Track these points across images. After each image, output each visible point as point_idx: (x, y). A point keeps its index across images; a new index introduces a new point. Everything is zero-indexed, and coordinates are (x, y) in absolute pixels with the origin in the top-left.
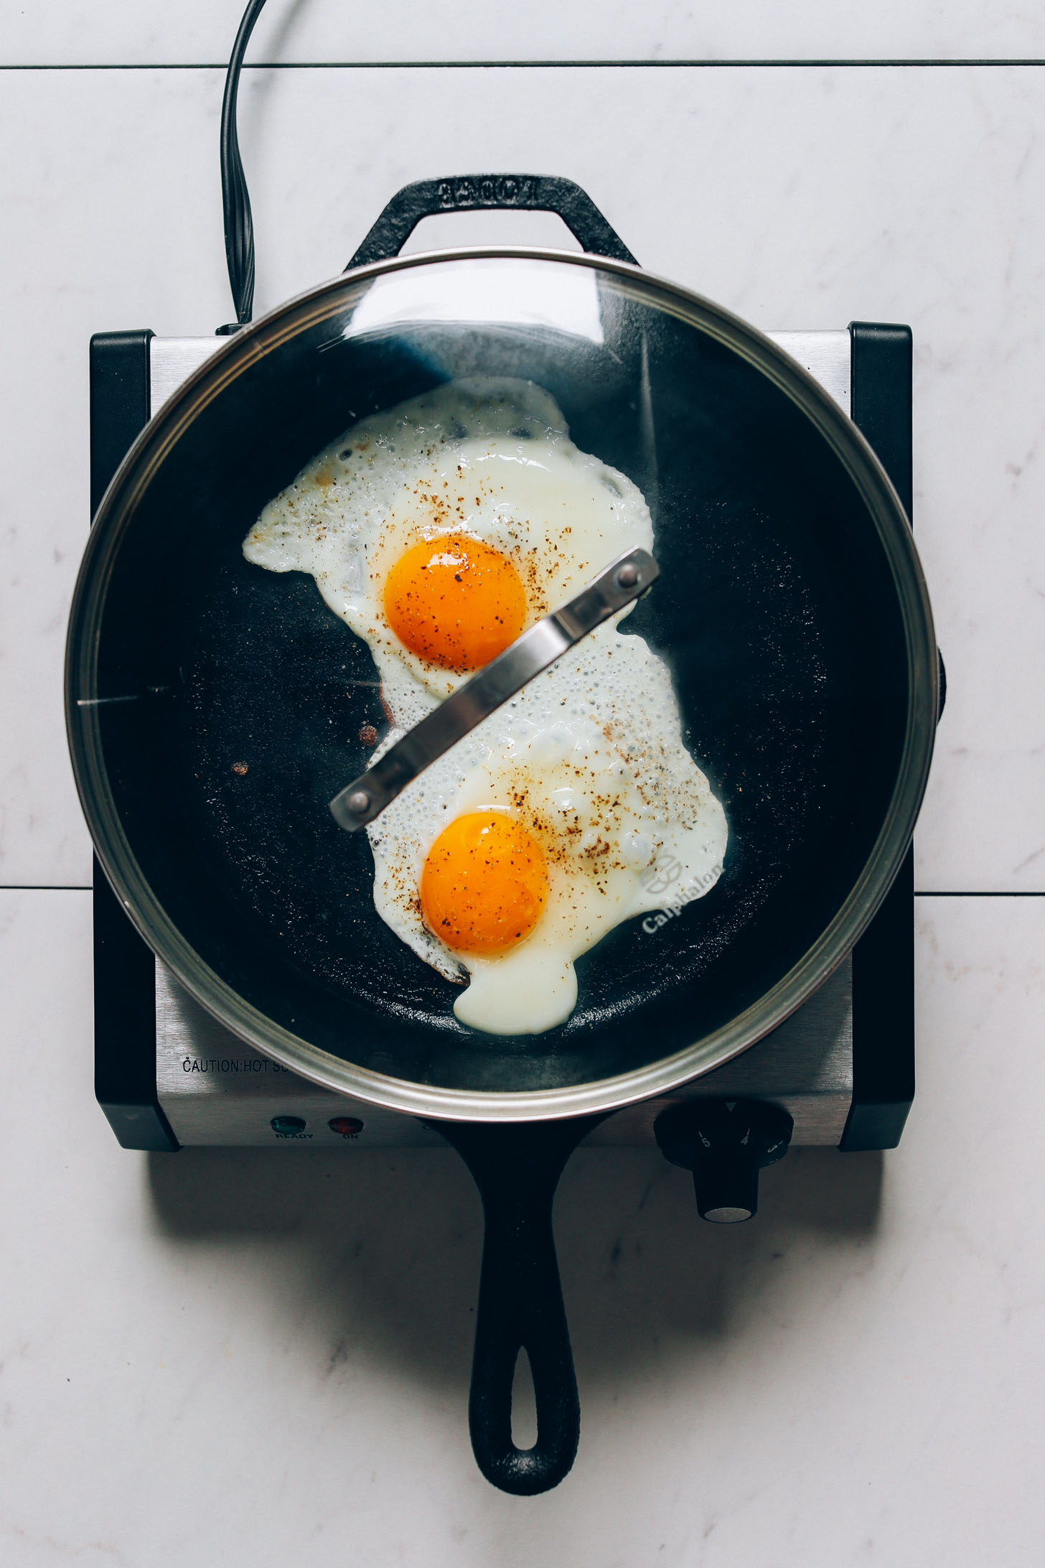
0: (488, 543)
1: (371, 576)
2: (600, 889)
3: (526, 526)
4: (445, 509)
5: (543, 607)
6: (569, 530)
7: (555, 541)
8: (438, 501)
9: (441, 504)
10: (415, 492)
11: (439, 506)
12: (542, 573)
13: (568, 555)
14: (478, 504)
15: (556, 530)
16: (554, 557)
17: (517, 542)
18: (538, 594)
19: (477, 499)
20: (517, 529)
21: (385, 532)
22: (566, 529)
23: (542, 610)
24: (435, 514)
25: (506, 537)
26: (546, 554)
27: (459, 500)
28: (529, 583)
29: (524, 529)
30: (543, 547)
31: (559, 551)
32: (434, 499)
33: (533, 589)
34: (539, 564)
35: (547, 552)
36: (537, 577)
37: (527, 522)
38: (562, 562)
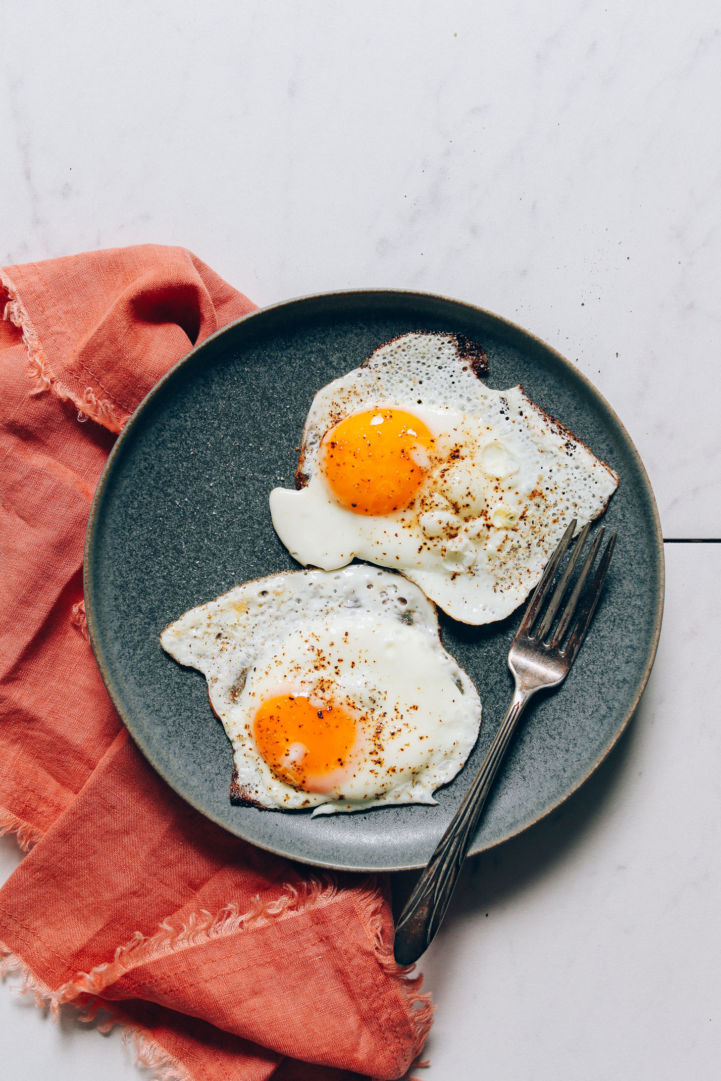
0: (352, 699)
1: (250, 694)
2: (421, 547)
3: (384, 695)
4: (325, 663)
5: (380, 763)
6: (415, 708)
7: (402, 710)
8: (322, 656)
9: (323, 659)
10: (306, 641)
11: (321, 659)
12: (385, 734)
13: (411, 726)
14: (352, 667)
15: (406, 704)
16: (399, 724)
17: (374, 706)
18: (378, 750)
19: (353, 663)
20: (375, 695)
21: (273, 665)
22: (414, 707)
23: (378, 764)
24: (317, 664)
25: (366, 700)
26: (392, 720)
27: (339, 660)
28: (374, 739)
29: (382, 697)
30: (391, 714)
31: (405, 721)
32: (319, 652)
33: (375, 744)
34: (386, 725)
35: (394, 719)
36: (381, 735)
37: (386, 692)
38: (405, 730)
